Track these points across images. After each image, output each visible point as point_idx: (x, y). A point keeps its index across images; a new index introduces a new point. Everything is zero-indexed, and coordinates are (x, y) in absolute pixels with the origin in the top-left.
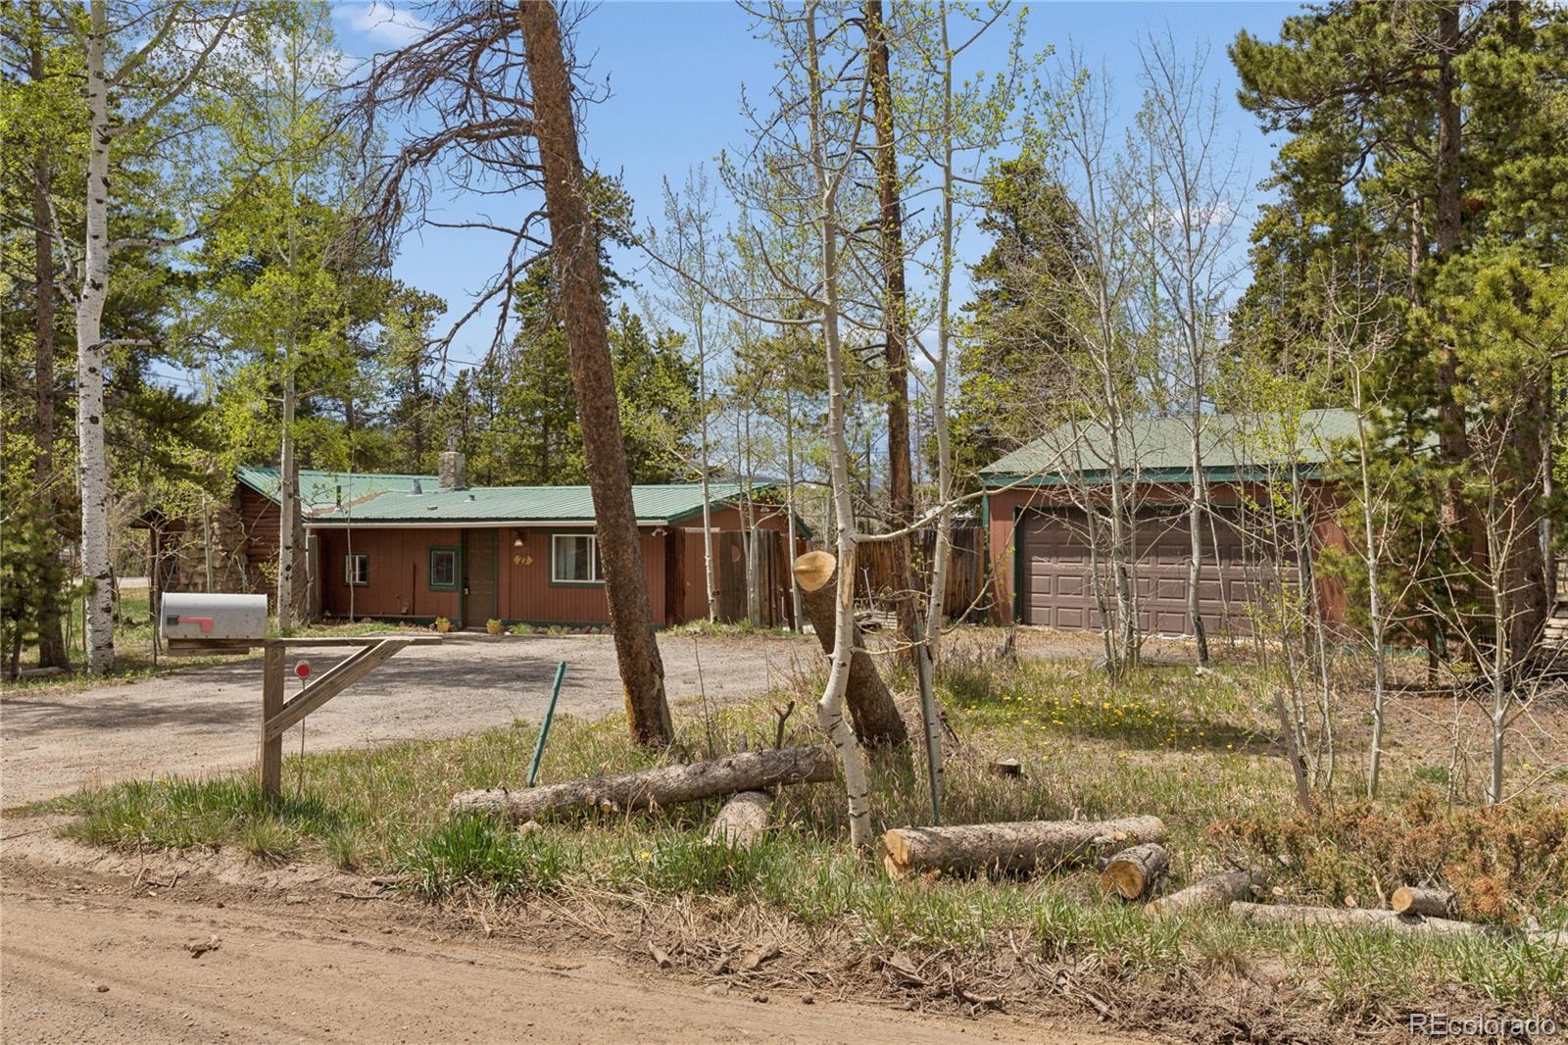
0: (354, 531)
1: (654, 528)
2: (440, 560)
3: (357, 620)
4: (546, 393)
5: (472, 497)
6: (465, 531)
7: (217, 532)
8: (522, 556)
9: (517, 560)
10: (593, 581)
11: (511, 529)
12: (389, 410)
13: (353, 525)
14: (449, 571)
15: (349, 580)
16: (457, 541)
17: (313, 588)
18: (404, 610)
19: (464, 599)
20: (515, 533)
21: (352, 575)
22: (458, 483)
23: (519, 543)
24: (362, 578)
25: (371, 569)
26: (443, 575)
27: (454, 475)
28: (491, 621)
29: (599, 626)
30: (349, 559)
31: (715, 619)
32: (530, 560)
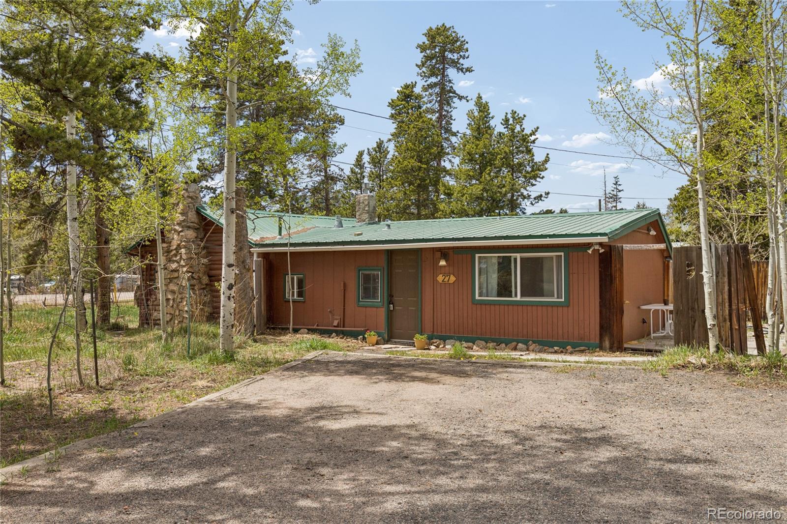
0: (293, 254)
1: (589, 245)
2: (367, 278)
3: (296, 331)
4: (421, 162)
5: (389, 226)
6: (390, 252)
7: (184, 257)
8: (444, 275)
9: (440, 278)
10: (519, 298)
11: (434, 250)
12: (309, 187)
13: (292, 249)
14: (375, 289)
15: (289, 296)
16: (383, 261)
17: (259, 304)
18: (335, 323)
19: (390, 315)
20: (438, 254)
21: (291, 292)
22: (371, 218)
23: (443, 263)
24: (300, 294)
25: (307, 288)
26: (369, 292)
27: (368, 212)
28: (417, 336)
29: (525, 343)
30: (288, 278)
31: (717, 347)
32: (453, 279)
